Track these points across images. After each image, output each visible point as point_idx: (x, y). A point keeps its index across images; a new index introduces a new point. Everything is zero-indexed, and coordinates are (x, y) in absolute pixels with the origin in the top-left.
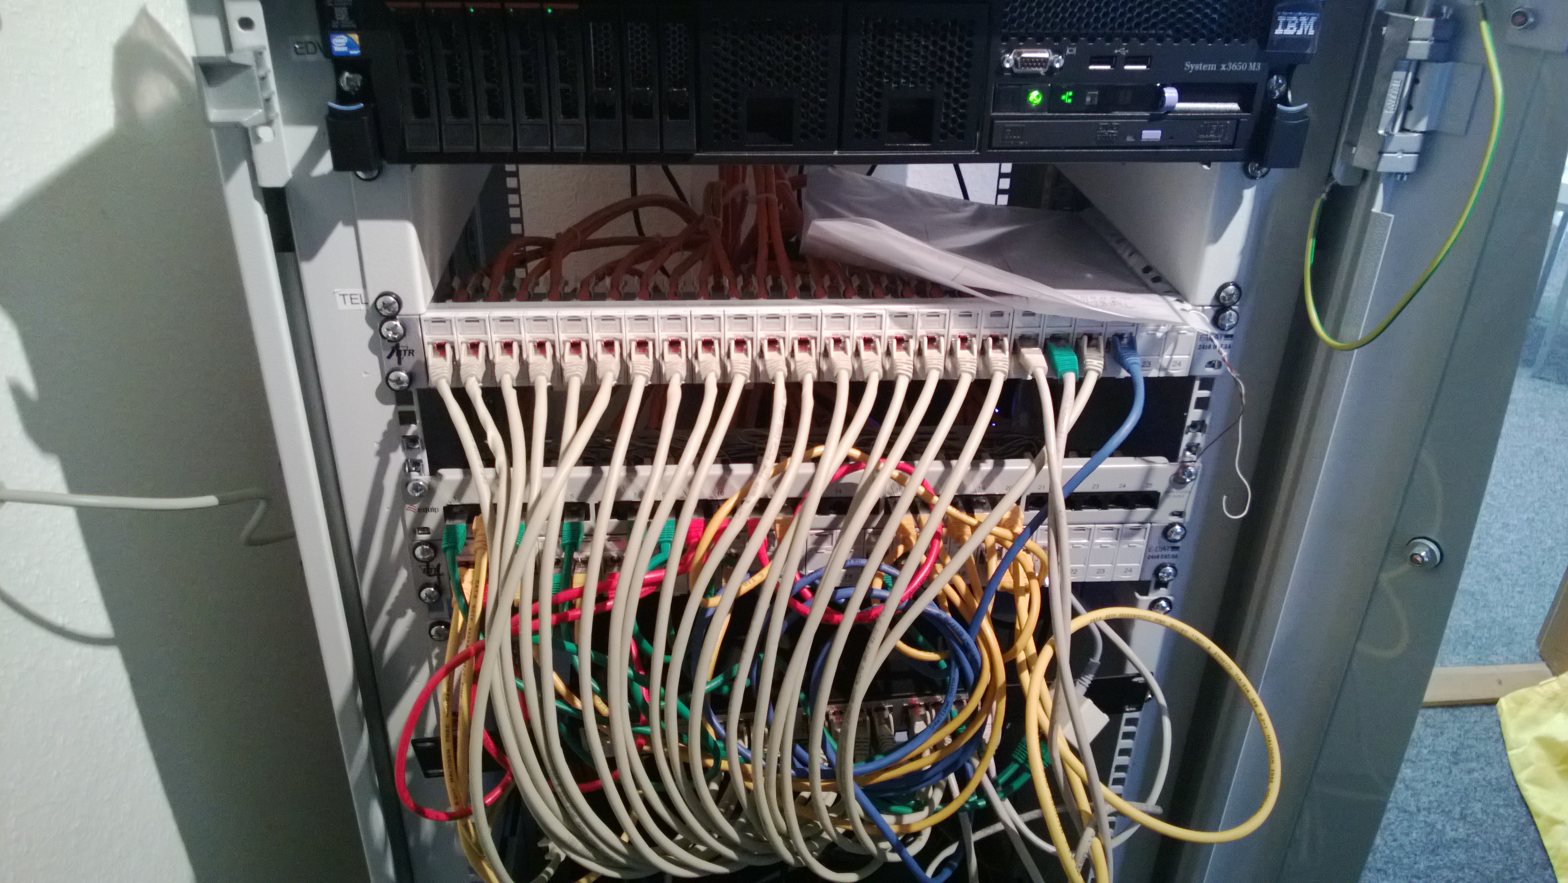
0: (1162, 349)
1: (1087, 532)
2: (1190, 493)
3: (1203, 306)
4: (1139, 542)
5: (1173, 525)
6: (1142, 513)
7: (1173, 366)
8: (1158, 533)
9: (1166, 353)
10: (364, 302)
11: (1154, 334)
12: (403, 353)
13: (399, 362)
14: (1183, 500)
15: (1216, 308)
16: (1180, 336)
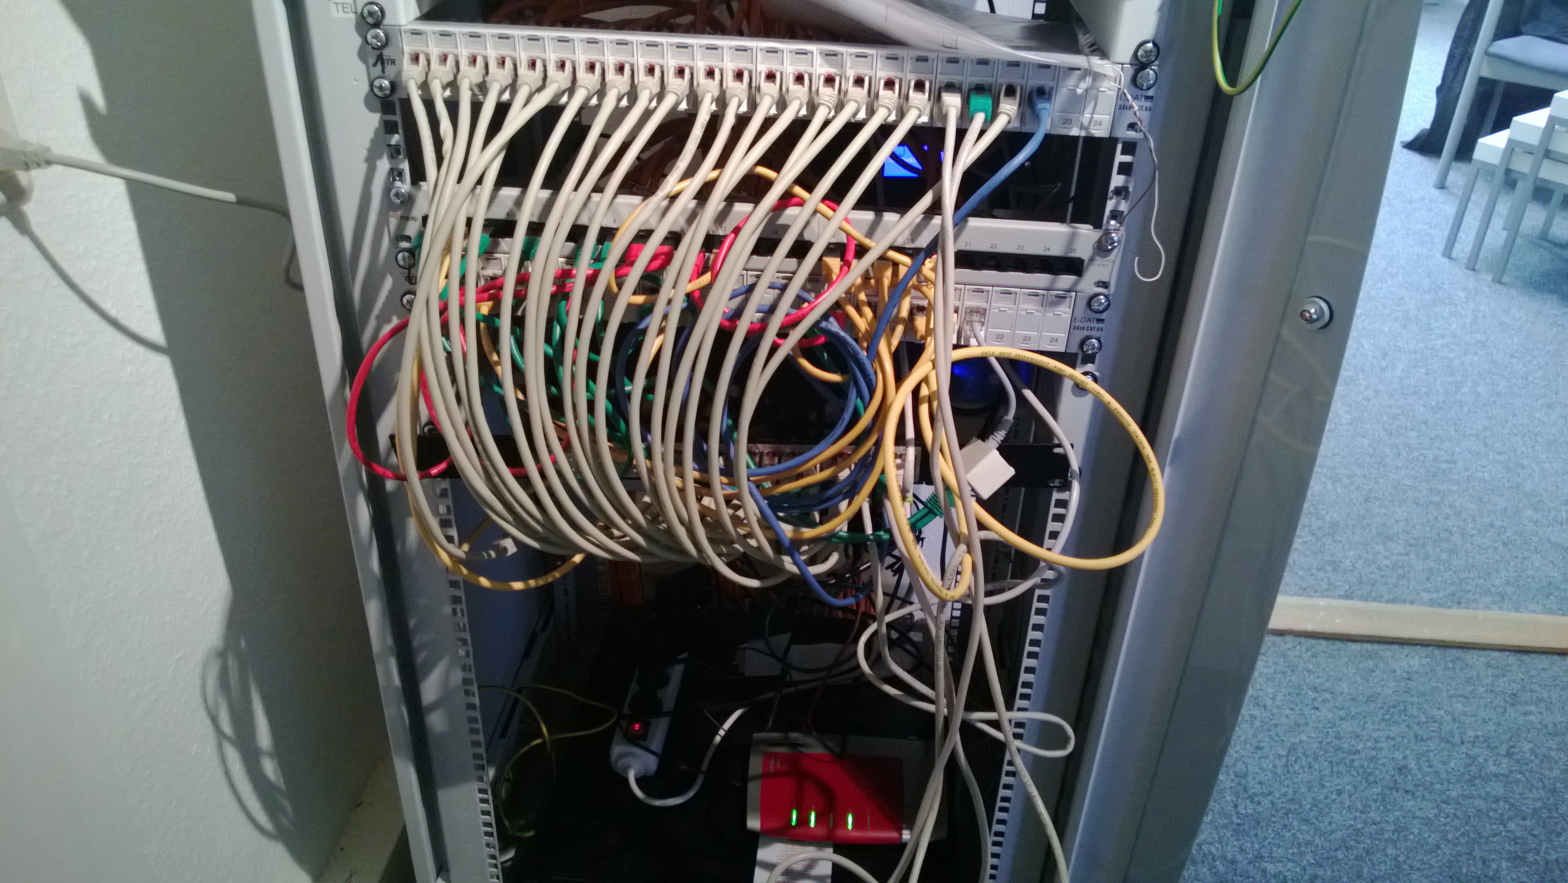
0: (1082, 108)
1: (1013, 296)
2: (1114, 262)
3: (1123, 64)
4: (1064, 311)
5: (1097, 295)
6: (1066, 280)
7: (1094, 125)
8: (1082, 304)
9: (1086, 112)
10: (354, 11)
11: (1075, 90)
12: (386, 62)
13: (383, 71)
14: (1109, 269)
15: (1136, 67)
16: (1100, 94)
